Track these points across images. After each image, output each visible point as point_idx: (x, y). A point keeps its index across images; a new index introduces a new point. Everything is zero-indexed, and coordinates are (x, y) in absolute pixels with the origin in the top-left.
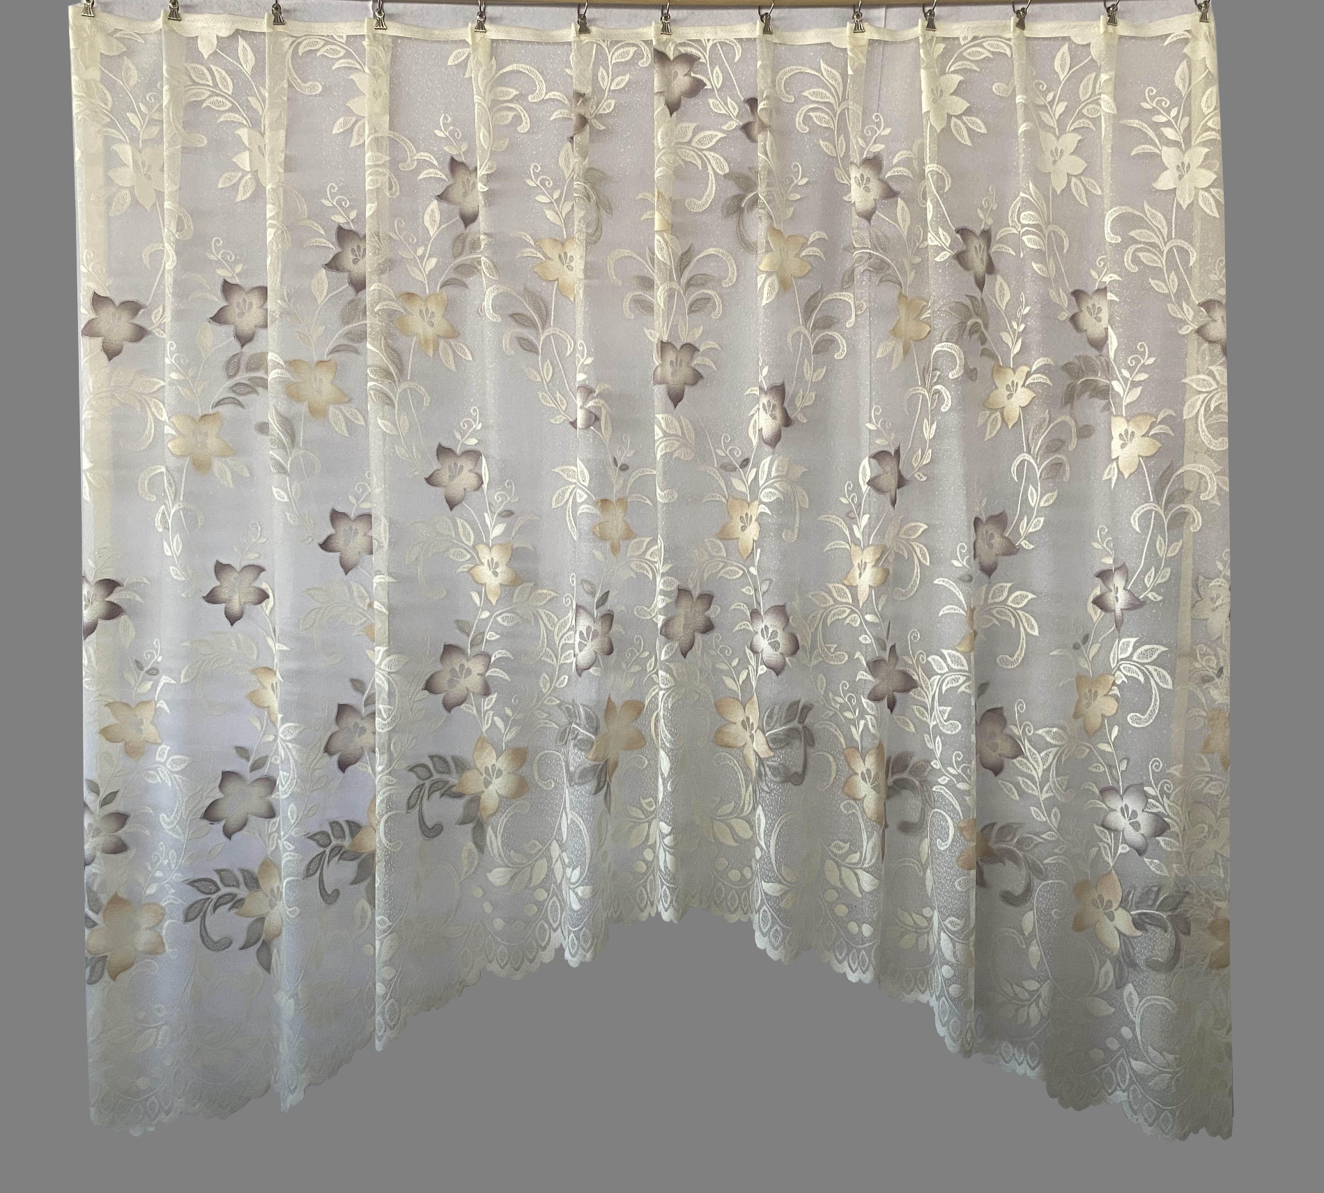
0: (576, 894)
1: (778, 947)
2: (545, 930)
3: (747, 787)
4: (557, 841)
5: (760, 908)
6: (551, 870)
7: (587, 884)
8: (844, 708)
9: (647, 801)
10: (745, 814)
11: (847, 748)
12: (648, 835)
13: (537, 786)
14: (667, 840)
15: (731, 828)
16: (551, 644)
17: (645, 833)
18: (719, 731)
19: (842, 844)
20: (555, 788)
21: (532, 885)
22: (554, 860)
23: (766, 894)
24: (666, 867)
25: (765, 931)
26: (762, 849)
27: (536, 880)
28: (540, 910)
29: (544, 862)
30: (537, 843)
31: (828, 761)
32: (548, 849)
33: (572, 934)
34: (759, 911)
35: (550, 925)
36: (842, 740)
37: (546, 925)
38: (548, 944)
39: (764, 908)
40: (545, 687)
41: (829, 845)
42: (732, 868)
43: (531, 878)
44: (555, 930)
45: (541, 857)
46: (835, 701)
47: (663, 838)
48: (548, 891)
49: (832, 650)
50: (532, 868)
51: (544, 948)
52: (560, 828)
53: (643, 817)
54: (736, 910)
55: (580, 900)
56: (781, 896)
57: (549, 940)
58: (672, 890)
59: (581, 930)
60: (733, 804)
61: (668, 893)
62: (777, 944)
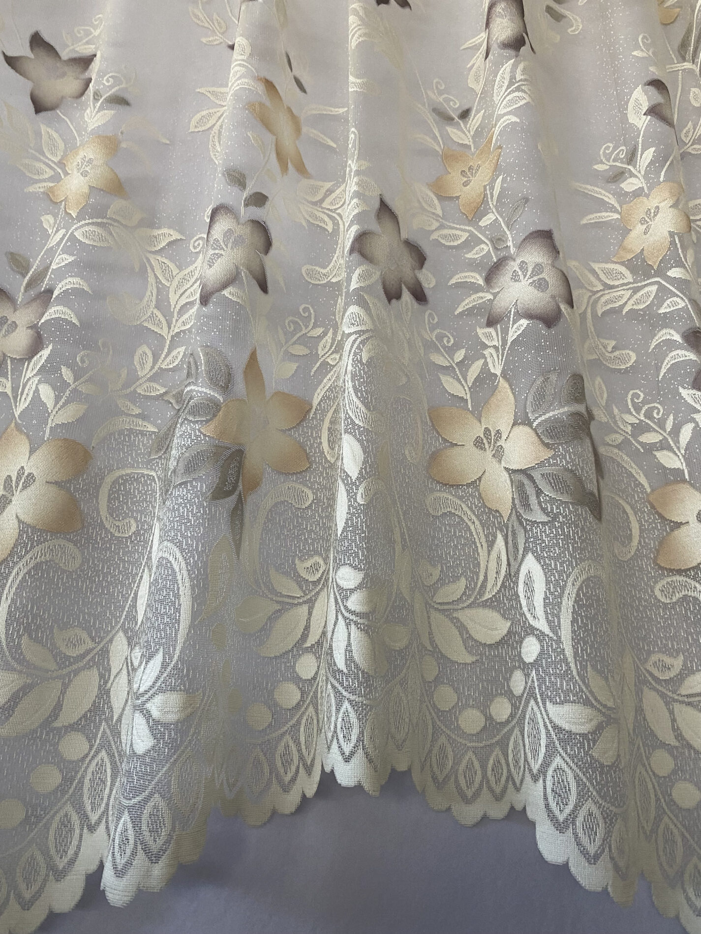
0: (148, 715)
1: (596, 857)
2: (72, 830)
3: (491, 544)
4: (125, 632)
5: (546, 765)
6: (104, 693)
7: (173, 689)
8: (640, 429)
9: (308, 564)
10: (487, 596)
11: (653, 491)
12: (307, 628)
13: (102, 525)
14: (355, 602)
15: (462, 628)
16: (162, 304)
17: (303, 624)
18: (434, 457)
19: (668, 660)
20: (137, 533)
21: (57, 724)
22: (114, 672)
23: (558, 729)
24: (349, 660)
25: (561, 818)
26: (540, 636)
27: (68, 716)
28: (67, 780)
29: (92, 677)
30: (85, 635)
31: (625, 512)
32: (105, 653)
33: (126, 817)
34: (543, 770)
35: (84, 817)
36: (643, 480)
37: (75, 818)
38: (72, 862)
39: (558, 761)
40: (142, 365)
41: (646, 660)
42: (466, 706)
43: (58, 707)
44: (92, 829)
45: (88, 667)
46: (624, 422)
47: (346, 598)
48: (90, 740)
49: (610, 349)
50: (65, 686)
51: (60, 875)
52: (134, 606)
53: (299, 594)
54: (477, 794)
55: (154, 726)
56: (593, 733)
57: (76, 854)
58: (362, 711)
59: (146, 800)
60: (463, 582)
61: (353, 716)
62: (592, 849)
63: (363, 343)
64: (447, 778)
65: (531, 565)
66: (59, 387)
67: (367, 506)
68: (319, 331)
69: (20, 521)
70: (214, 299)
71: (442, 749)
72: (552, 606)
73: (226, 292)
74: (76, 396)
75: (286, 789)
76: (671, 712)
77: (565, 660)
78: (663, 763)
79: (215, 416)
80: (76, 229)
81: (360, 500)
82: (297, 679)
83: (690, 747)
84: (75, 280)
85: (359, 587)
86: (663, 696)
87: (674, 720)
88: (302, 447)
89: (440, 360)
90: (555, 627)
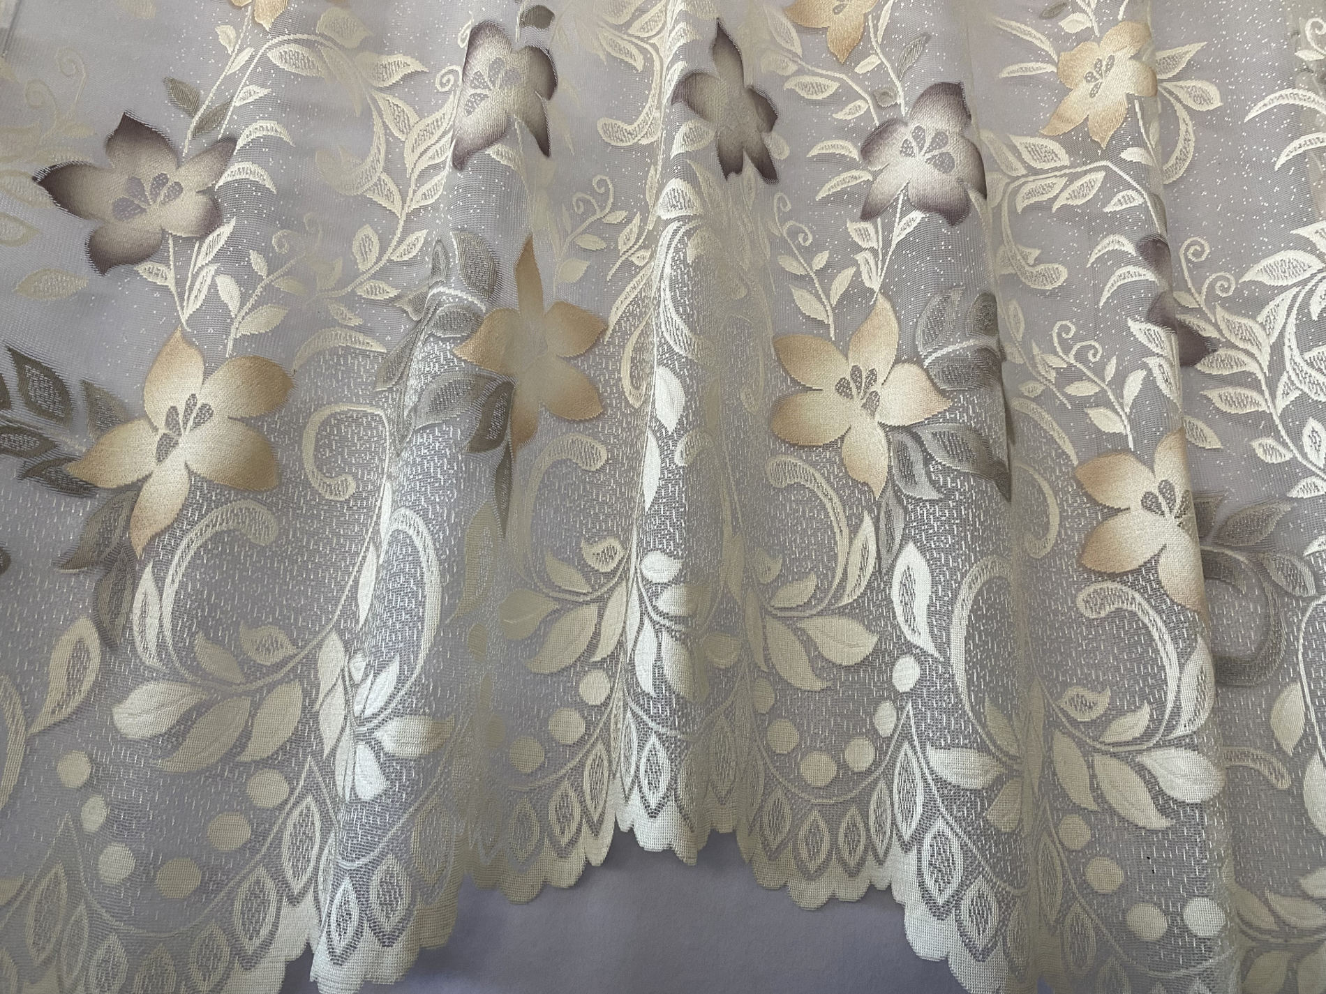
0: (377, 748)
1: (986, 952)
2: (265, 902)
3: (854, 530)
4: (341, 634)
5: (922, 830)
6: (310, 717)
7: (414, 713)
8: (1068, 376)
9: (599, 548)
10: (846, 600)
11: (1080, 463)
12: (596, 635)
13: (307, 484)
14: (669, 602)
15: (808, 643)
16: (394, 167)
17: (590, 630)
18: (779, 407)
19: (1090, 696)
20: (357, 496)
21: (245, 758)
22: (324, 689)
23: (941, 783)
24: (659, 679)
25: (940, 901)
26: (921, 657)
27: (259, 747)
28: (259, 836)
29: (294, 694)
30: (282, 637)
31: (1040, 490)
32: (311, 662)
33: (346, 884)
34: (918, 838)
35: (283, 885)
36: (1068, 448)
37: (270, 885)
38: (266, 945)
39: (939, 825)
40: (364, 255)
41: (1060, 696)
42: (812, 749)
43: (246, 735)
44: (294, 900)
45: (286, 680)
46: (1045, 364)
47: (656, 595)
48: (291, 780)
49: (1031, 262)
50: (256, 706)
51: (249, 962)
52: (353, 597)
53: (585, 589)
54: (822, 869)
55: (387, 762)
56: (989, 788)
57: (272, 934)
58: (675, 749)
59: (375, 863)
60: (812, 582)
61: (662, 754)
62: (980, 942)
63: (689, 234)
64: (783, 845)
65: (911, 559)
66: (246, 281)
67: (689, 469)
68: (621, 215)
69: (191, 473)
70: (474, 161)
71: (777, 806)
72: (939, 615)
73: (491, 152)
74: (271, 296)
75: (563, 853)
76: (1091, 766)
77: (955, 689)
78: (1076, 832)
79: (474, 331)
80: (270, 48)
81: (679, 461)
82: (581, 706)
83: (1113, 812)
84: (270, 124)
85: (675, 581)
86: (1080, 744)
87: (1093, 777)
88: (592, 383)
89: (793, 266)
90: (942, 646)
